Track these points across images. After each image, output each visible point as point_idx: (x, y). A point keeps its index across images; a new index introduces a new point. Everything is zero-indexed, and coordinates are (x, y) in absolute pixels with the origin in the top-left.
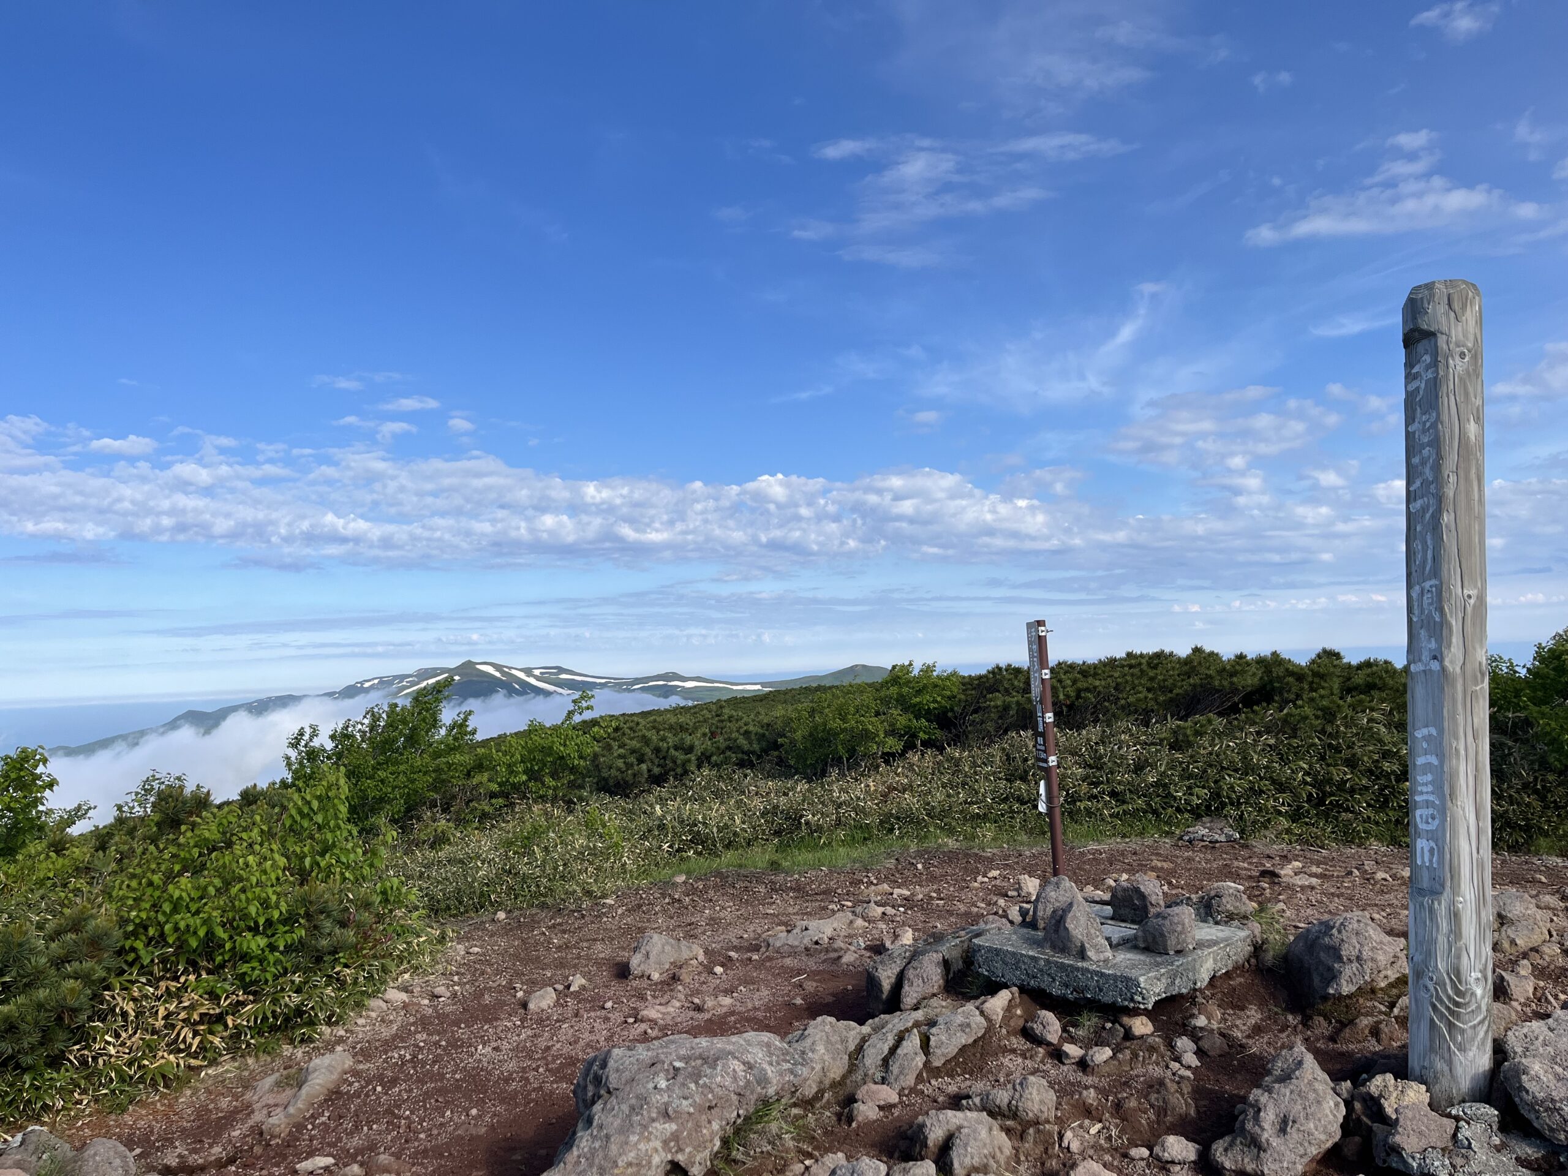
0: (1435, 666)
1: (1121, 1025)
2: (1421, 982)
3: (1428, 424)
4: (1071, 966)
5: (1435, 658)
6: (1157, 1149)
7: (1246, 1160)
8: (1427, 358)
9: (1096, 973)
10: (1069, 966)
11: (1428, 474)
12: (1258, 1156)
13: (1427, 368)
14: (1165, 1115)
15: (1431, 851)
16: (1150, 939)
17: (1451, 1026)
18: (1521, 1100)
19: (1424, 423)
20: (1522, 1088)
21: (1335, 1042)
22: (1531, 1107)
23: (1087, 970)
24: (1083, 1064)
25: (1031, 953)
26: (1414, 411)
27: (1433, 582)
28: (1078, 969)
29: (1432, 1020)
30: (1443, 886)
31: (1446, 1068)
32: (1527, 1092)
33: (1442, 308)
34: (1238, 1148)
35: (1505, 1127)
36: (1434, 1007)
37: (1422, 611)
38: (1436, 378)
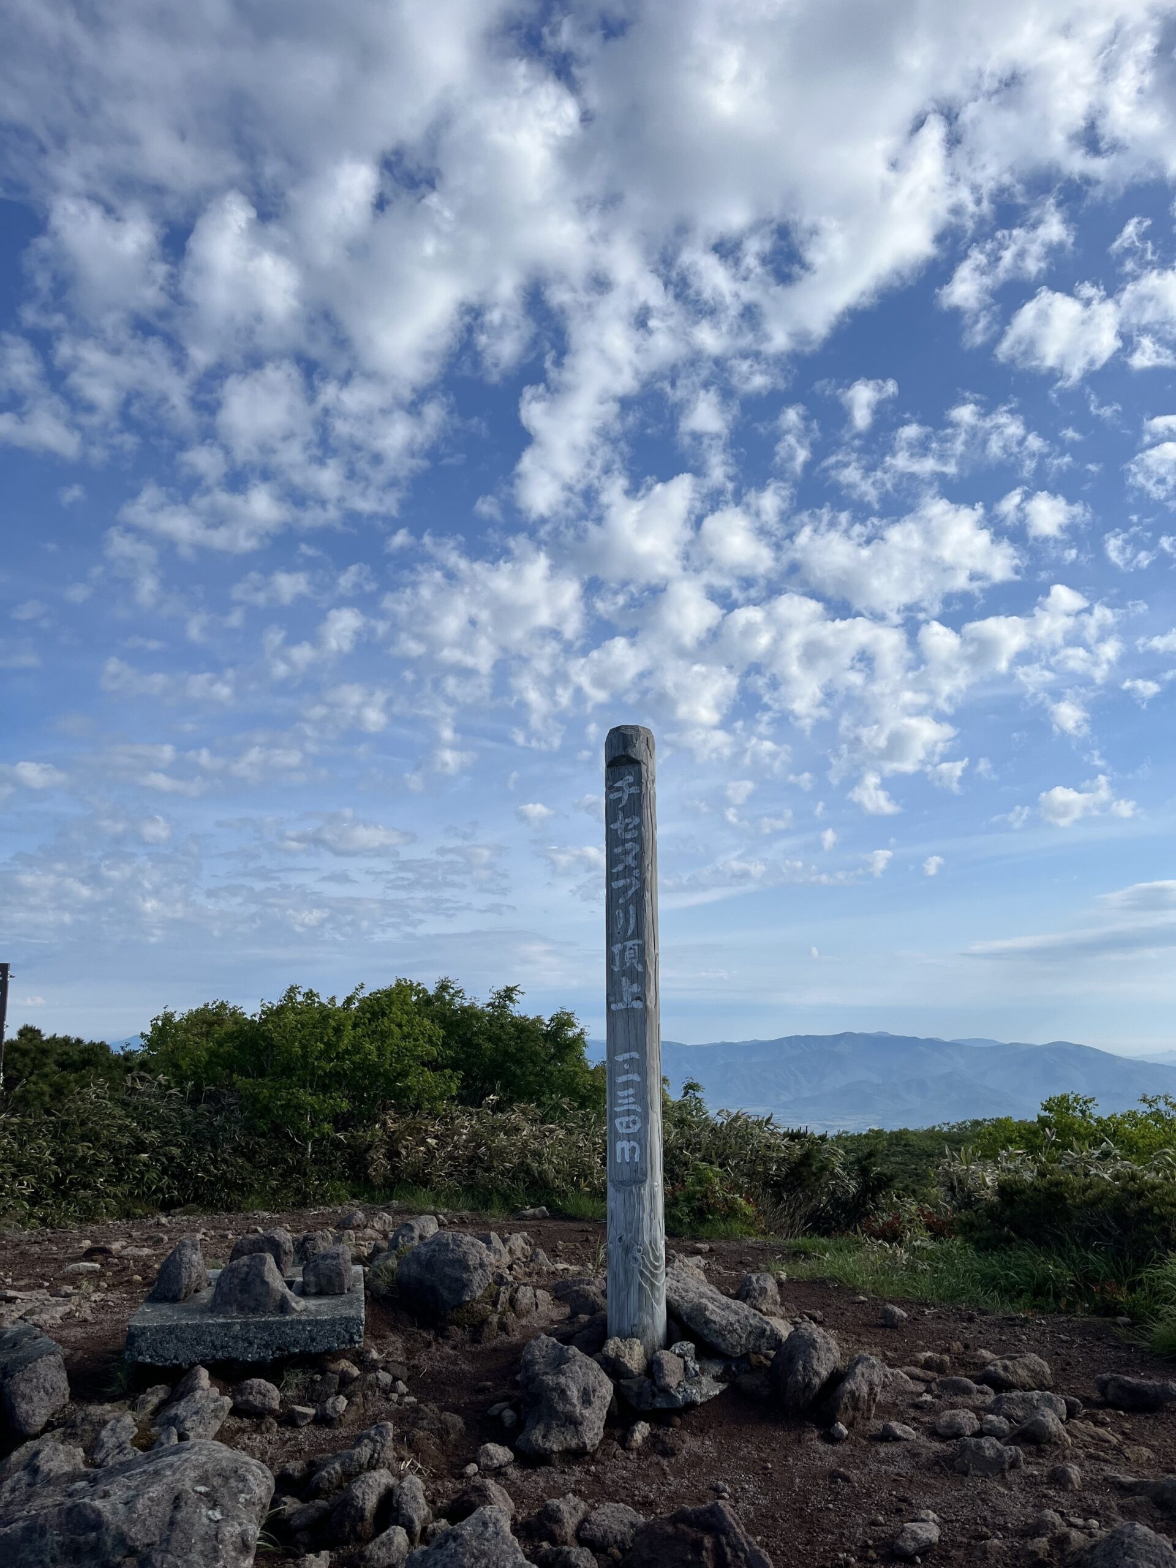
0: (638, 1005)
1: (334, 1372)
2: (630, 1256)
3: (631, 826)
4: (279, 1322)
5: (638, 998)
6: (483, 1460)
7: (568, 1438)
8: (631, 779)
9: (309, 1322)
10: (274, 1322)
11: (630, 860)
12: (577, 1431)
13: (630, 785)
14: (448, 1433)
15: (633, 1150)
16: (324, 1282)
17: (652, 1285)
18: (710, 1330)
19: (627, 825)
20: (708, 1321)
21: (479, 1342)
22: (719, 1333)
23: (299, 1322)
24: (323, 1420)
25: (221, 1321)
26: (616, 814)
27: (636, 942)
28: (286, 1324)
29: (640, 1285)
30: (646, 1176)
31: (650, 1321)
32: (715, 1322)
33: (643, 746)
34: (555, 1431)
35: (699, 1356)
36: (642, 1273)
37: (623, 963)
38: (640, 794)
